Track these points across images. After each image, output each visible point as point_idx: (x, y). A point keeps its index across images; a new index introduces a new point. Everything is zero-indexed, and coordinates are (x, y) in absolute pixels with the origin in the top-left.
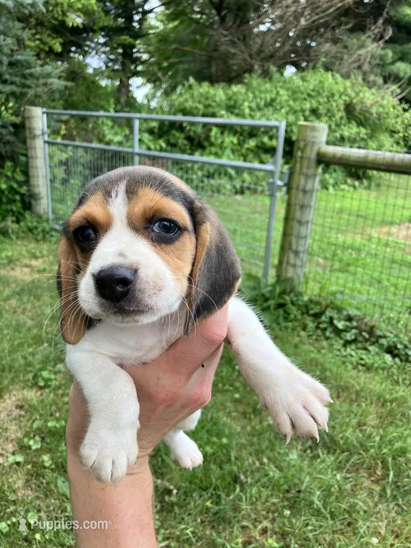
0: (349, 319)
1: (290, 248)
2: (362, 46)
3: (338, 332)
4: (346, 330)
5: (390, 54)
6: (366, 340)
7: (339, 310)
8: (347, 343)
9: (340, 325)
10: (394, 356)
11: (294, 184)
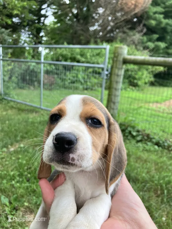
0: (138, 131)
1: (111, 101)
2: (134, 35)
3: (133, 137)
4: (137, 136)
5: (145, 38)
6: (146, 140)
7: (133, 127)
8: (138, 142)
9: (134, 134)
10: (159, 146)
11: (113, 73)
